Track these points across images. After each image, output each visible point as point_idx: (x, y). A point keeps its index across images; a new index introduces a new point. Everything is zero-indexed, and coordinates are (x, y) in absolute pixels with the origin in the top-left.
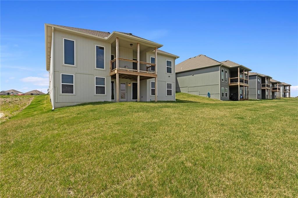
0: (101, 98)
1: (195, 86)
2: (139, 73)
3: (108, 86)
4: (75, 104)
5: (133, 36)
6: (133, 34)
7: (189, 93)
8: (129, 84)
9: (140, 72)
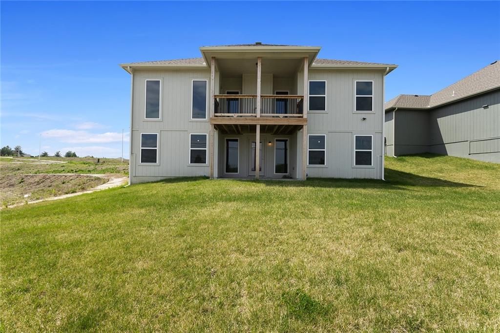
0: (199, 169)
1: (492, 137)
2: (258, 119)
3: (212, 149)
4: (159, 179)
5: (263, 45)
6: (262, 44)
7: (472, 157)
8: (270, 142)
9: (261, 116)
